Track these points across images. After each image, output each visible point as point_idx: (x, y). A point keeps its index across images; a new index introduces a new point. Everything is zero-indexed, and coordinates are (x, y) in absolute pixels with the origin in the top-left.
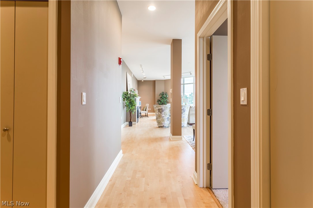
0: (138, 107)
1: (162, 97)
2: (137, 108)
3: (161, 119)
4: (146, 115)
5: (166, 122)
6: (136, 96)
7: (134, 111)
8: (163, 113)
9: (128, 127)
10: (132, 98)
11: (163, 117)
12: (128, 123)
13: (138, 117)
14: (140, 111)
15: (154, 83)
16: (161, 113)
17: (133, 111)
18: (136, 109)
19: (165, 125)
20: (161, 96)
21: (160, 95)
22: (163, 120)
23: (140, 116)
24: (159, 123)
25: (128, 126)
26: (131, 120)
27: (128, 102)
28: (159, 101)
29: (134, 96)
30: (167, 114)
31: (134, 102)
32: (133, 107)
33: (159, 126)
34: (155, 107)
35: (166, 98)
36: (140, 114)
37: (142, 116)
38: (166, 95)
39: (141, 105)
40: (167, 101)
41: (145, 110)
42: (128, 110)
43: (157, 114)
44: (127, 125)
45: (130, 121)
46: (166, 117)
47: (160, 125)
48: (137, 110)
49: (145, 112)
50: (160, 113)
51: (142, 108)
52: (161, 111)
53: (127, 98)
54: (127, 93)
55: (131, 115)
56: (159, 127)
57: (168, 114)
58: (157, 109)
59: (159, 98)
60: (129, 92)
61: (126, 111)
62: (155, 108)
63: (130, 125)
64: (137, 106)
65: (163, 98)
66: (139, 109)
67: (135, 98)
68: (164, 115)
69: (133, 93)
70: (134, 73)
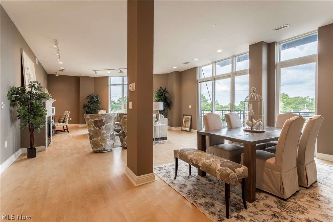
0: (49, 118)
1: (90, 102)
2: (46, 120)
3: (99, 138)
4: (64, 129)
5: (108, 143)
6: (45, 98)
7: (41, 126)
8: (103, 127)
9: (25, 159)
10: (36, 102)
11: (104, 134)
12: (25, 150)
13: (49, 135)
14: (54, 124)
15: (77, 80)
16: (100, 128)
17: (37, 127)
18: (44, 122)
19: (107, 148)
20: (89, 100)
21: (87, 98)
22: (104, 140)
23: (53, 131)
24: (95, 144)
25: (26, 157)
26: (32, 144)
27: (24, 109)
28: (85, 106)
29: (41, 97)
30: (110, 129)
31: (41, 109)
32: (39, 119)
33: (96, 150)
34: (88, 117)
35: (97, 102)
36: (54, 128)
37: (56, 132)
38: (97, 98)
39: (54, 114)
40: (98, 106)
41: (62, 121)
42: (25, 125)
43: (92, 129)
44: (23, 155)
45: (32, 147)
46: (109, 135)
47: (98, 149)
48: (46, 124)
49: (62, 124)
50: (98, 128)
51: (57, 119)
52: (99, 124)
53: (22, 101)
54: (24, 90)
55: (32, 135)
56: (95, 152)
57: (112, 129)
58: (93, 120)
59: (86, 103)
60: (28, 89)
61: (21, 128)
62: (88, 119)
63: (32, 154)
64: (47, 116)
65: (92, 103)
66: (52, 120)
67: (43, 100)
68: (105, 132)
69: (37, 91)
70: (39, 58)
